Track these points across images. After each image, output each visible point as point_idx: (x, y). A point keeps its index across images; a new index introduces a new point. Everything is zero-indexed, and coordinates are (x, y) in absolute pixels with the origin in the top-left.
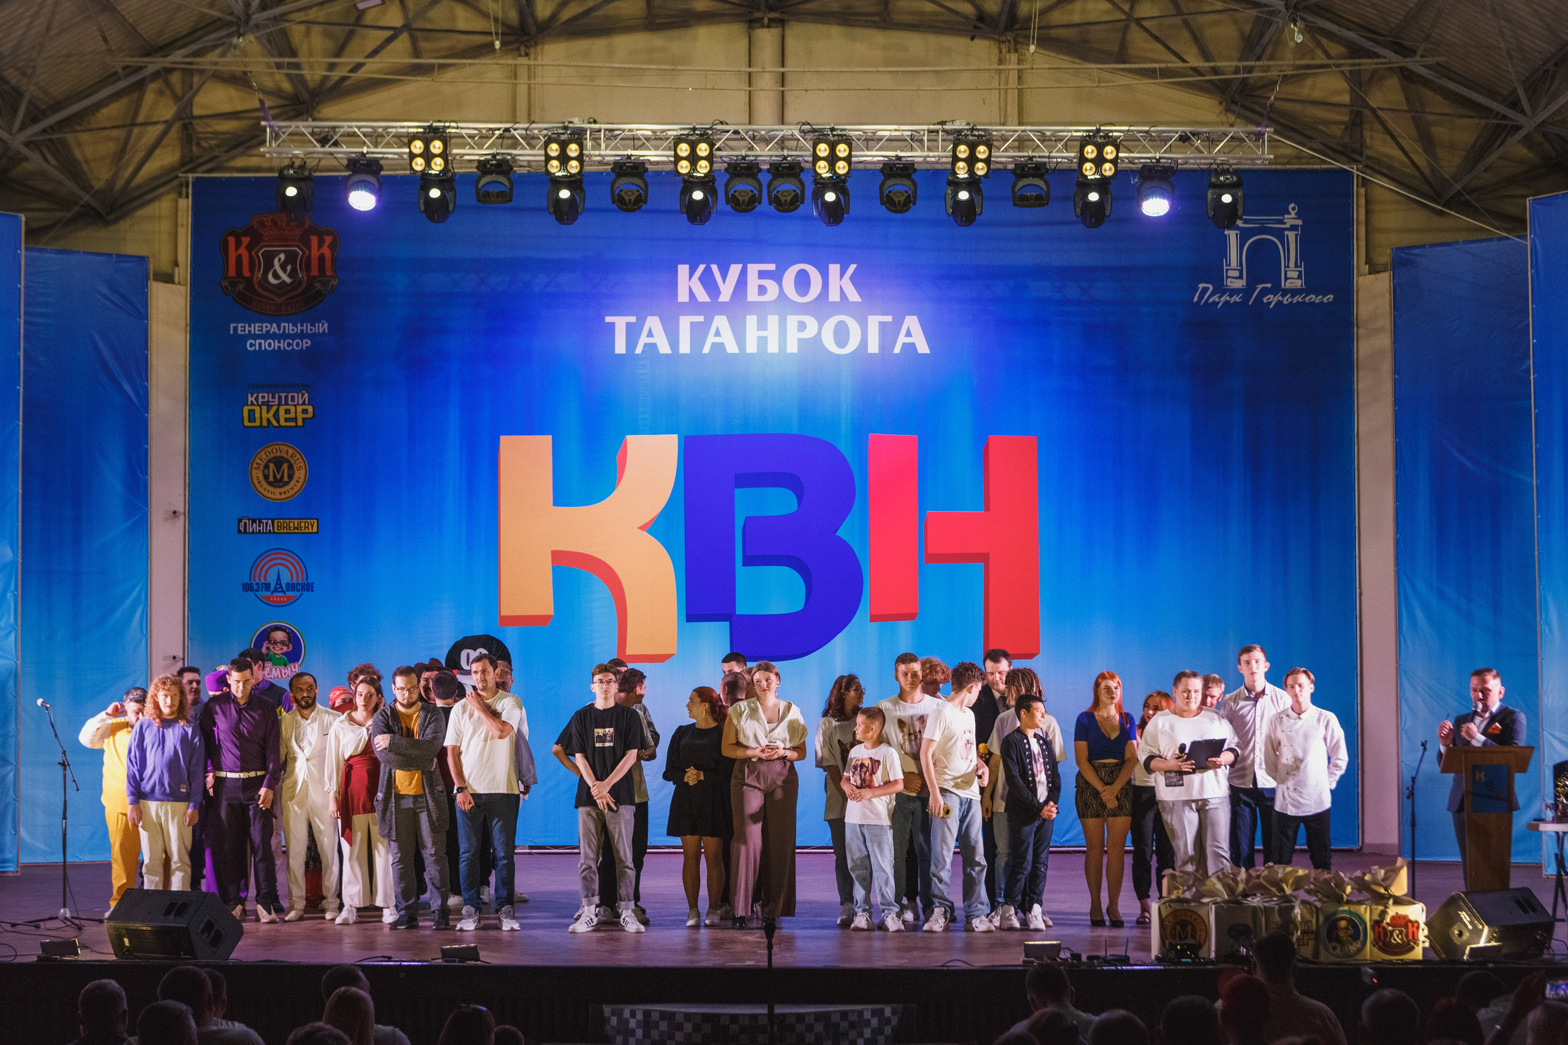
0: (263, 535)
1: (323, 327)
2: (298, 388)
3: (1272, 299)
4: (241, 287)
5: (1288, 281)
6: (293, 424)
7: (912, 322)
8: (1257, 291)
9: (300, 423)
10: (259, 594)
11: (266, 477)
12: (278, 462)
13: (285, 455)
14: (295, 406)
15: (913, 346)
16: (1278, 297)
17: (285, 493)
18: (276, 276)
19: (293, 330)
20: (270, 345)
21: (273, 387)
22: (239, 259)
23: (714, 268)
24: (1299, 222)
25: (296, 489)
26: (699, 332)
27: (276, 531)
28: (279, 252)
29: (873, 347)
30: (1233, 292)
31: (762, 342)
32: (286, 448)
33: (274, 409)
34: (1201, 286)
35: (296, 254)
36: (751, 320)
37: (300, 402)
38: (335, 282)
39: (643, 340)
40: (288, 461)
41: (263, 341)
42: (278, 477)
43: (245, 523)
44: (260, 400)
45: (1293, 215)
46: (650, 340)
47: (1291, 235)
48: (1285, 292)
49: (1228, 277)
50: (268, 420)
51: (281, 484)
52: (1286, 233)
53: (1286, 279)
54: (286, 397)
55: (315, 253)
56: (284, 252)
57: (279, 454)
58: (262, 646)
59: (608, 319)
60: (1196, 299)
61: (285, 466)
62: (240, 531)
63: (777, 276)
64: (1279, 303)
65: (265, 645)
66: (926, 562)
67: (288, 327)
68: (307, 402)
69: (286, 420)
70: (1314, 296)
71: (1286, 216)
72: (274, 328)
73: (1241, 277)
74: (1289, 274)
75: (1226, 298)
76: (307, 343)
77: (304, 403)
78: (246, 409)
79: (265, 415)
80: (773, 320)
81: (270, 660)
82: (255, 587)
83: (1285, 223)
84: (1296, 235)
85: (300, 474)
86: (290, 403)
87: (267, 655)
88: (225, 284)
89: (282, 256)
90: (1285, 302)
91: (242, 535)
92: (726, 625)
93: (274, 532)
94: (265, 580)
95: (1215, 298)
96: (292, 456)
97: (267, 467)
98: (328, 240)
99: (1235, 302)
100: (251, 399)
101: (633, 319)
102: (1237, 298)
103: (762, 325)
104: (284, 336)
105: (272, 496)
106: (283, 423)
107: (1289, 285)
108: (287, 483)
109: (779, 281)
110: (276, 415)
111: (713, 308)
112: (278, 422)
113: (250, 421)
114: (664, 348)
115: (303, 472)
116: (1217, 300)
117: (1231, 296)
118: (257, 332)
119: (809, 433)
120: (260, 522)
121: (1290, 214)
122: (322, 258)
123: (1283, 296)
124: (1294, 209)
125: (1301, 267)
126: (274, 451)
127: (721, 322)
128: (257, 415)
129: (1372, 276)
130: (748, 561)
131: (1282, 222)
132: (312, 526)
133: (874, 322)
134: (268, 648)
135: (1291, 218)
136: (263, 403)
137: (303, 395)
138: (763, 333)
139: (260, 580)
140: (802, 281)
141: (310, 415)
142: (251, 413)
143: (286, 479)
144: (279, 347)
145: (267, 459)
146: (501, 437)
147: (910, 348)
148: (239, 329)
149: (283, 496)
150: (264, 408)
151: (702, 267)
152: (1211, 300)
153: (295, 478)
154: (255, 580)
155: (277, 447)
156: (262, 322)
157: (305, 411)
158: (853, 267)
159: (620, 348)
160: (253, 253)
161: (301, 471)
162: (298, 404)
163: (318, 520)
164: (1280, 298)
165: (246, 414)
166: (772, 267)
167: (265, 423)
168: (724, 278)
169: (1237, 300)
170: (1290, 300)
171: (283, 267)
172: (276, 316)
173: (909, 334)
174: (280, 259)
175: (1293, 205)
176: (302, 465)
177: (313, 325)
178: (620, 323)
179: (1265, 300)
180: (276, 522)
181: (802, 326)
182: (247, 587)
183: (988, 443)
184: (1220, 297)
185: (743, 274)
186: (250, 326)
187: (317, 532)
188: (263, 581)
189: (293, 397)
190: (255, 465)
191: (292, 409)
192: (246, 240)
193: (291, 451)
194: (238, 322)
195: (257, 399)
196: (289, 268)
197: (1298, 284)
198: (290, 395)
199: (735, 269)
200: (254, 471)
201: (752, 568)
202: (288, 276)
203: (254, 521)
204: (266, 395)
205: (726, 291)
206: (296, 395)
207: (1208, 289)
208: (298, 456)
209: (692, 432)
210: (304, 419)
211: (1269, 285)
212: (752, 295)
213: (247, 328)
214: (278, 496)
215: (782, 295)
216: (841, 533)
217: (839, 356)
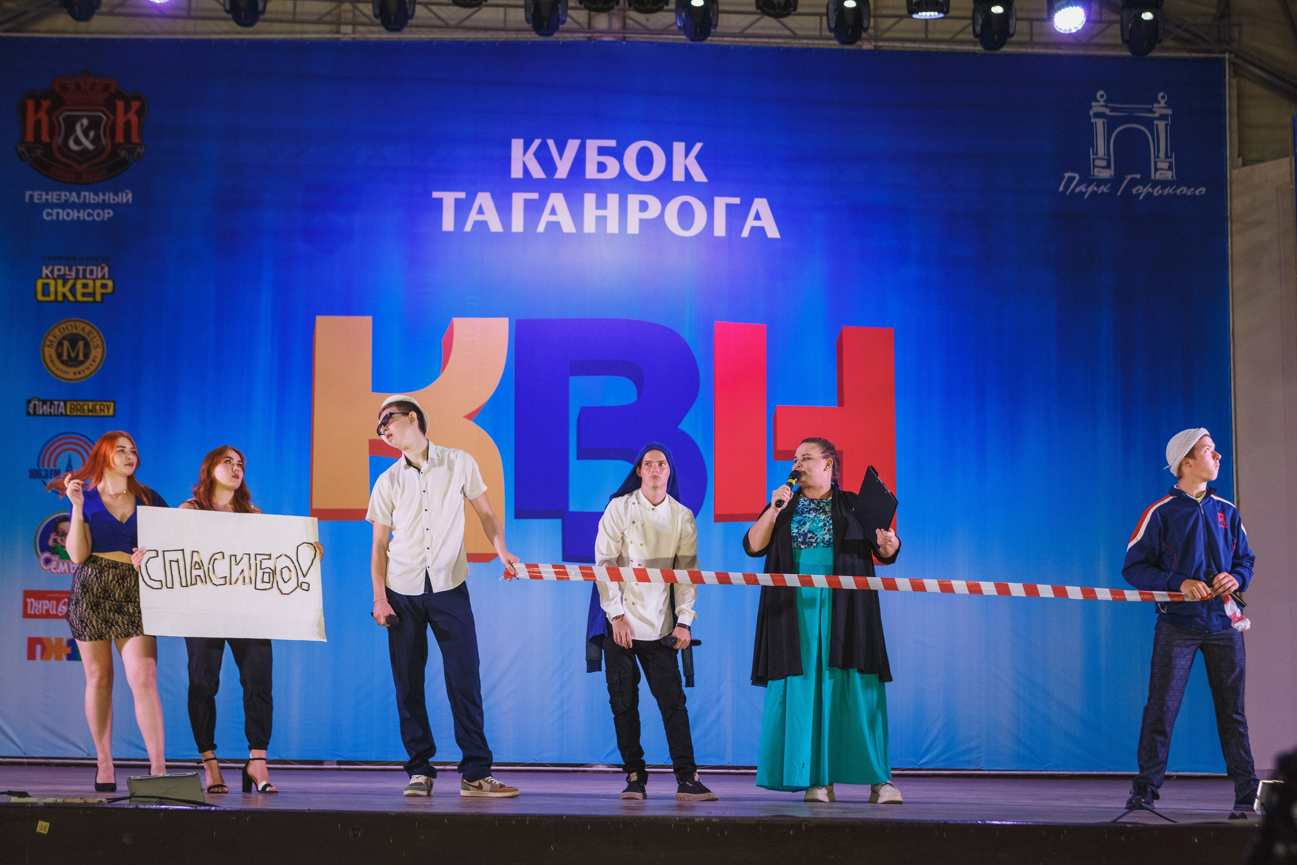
0: (55, 418)
1: (126, 197)
2: (97, 261)
3: (1142, 191)
4: (39, 152)
5: (1158, 173)
6: (91, 299)
7: (761, 205)
8: (1126, 182)
9: (98, 298)
10: (49, 482)
11: (59, 356)
12: (74, 340)
13: (81, 333)
14: (94, 280)
15: (762, 229)
16: (1148, 189)
17: (79, 373)
18: (78, 142)
19: (94, 199)
20: (68, 214)
21: (70, 260)
22: (38, 123)
23: (551, 143)
24: (1169, 112)
25: (92, 369)
26: (533, 210)
27: (68, 413)
28: (81, 117)
29: (720, 229)
30: (1101, 182)
31: (601, 221)
32: (82, 325)
33: (71, 283)
34: (1067, 175)
35: (101, 119)
36: (590, 199)
37: (100, 275)
38: (141, 150)
39: (473, 217)
40: (84, 339)
41: (60, 211)
42: (73, 355)
43: (35, 405)
44: (56, 273)
45: (1163, 103)
46: (480, 218)
47: (1161, 125)
48: (1155, 183)
49: (1095, 166)
50: (64, 295)
51: (76, 363)
52: (1156, 122)
53: (1156, 170)
54: (84, 270)
55: (120, 120)
56: (88, 117)
57: (74, 331)
58: (49, 537)
59: (436, 195)
60: (1061, 188)
61: (81, 344)
62: (28, 414)
63: (618, 153)
64: (1149, 194)
65: (53, 536)
66: (775, 459)
67: (90, 197)
68: (107, 276)
69: (84, 295)
70: (1185, 189)
71: (1155, 105)
72: (73, 197)
73: (1108, 167)
74: (1160, 165)
75: (1092, 188)
76: (108, 214)
77: (103, 278)
78: (40, 283)
79: (60, 289)
80: (613, 199)
81: (57, 553)
82: (43, 473)
83: (1155, 113)
84: (1166, 125)
85: (97, 353)
86: (88, 276)
87: (54, 548)
88: (21, 149)
89: (85, 122)
90: (1155, 194)
91: (30, 418)
92: (557, 524)
93: (66, 415)
94: (55, 465)
95: (1082, 188)
96: (88, 334)
97: (60, 344)
98: (135, 105)
99: (1103, 193)
100: (46, 271)
102: (1104, 189)
103: (601, 204)
104: (84, 206)
105: (66, 376)
106: (79, 298)
107: (1158, 176)
108: (82, 362)
109: (620, 158)
110: (73, 290)
111: (547, 186)
112: (74, 295)
113: (44, 295)
114: (495, 225)
115: (100, 350)
116: (1084, 190)
117: (1098, 186)
118: (55, 201)
119: (651, 319)
120: (52, 403)
121: (1159, 102)
122: (128, 124)
123: (1153, 187)
124: (1163, 98)
125: (1171, 157)
126: (69, 328)
127: (557, 200)
128: (52, 289)
129: (1247, 169)
130: (583, 455)
131: (1151, 111)
132: (108, 409)
133: (720, 203)
134: (55, 541)
135: (1161, 107)
136: (59, 277)
137: (102, 268)
138: (601, 213)
139: (49, 466)
140: (645, 161)
141: (110, 290)
142: (46, 286)
143: (81, 358)
144: (78, 217)
145: (61, 336)
146: (319, 319)
147: (759, 232)
148: (36, 196)
149: (78, 376)
150: (60, 282)
151: (537, 142)
152: (1077, 190)
153: (92, 357)
154: (43, 466)
155: (72, 323)
156: (61, 190)
157: (104, 286)
158: (698, 146)
159: (448, 223)
160: (53, 118)
161: (98, 350)
162: (97, 278)
163: (114, 402)
164: (1150, 190)
165: (39, 288)
166: (612, 143)
167: (60, 298)
168: (561, 154)
169: (1105, 190)
170: (1160, 192)
171: (86, 133)
172: (77, 183)
173: (757, 217)
174: (82, 125)
175: (1161, 94)
176: (99, 343)
177: (116, 194)
178: (449, 199)
179: (1134, 191)
180: (68, 404)
181: (644, 206)
182: (34, 474)
183: (842, 333)
184: (1087, 187)
185: (582, 150)
186: (47, 194)
187: (114, 416)
188: (52, 467)
189: (91, 272)
190: (48, 343)
191: (91, 283)
192: (46, 104)
193: (87, 328)
194: (33, 189)
195: (52, 272)
196: (92, 134)
197: (1169, 175)
198: (88, 269)
199: (573, 145)
200: (47, 350)
201: (587, 462)
202: (92, 142)
203: (44, 402)
204: (62, 268)
205: (563, 169)
206: (95, 268)
207: (1074, 178)
208: (95, 333)
209: (523, 316)
210: (103, 295)
211: (1138, 176)
212: (591, 172)
213: (44, 196)
214: (71, 376)
215: (623, 172)
216: (684, 426)
217: (683, 238)
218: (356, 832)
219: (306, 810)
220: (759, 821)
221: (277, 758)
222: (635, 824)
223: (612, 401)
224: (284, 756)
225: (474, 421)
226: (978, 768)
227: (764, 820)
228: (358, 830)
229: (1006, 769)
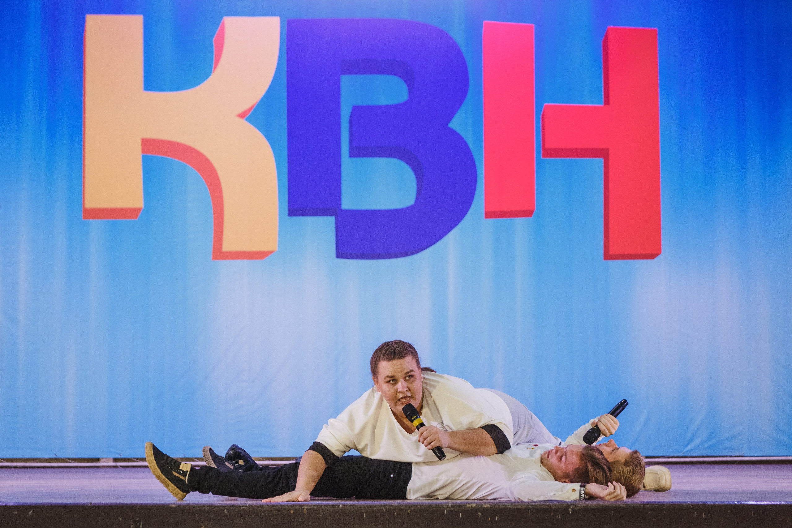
66: (544, 156)
92: (331, 220)
119: (421, 20)
130: (355, 152)
183: (607, 32)
201: (359, 160)
209: (295, 15)
216: (455, 124)
218: (138, 524)
219: (88, 504)
220: (528, 505)
221: (53, 456)
222: (409, 511)
223: (383, 100)
224: (60, 455)
225: (246, 120)
226: (740, 454)
227: (533, 505)
228: (139, 522)
229: (764, 455)
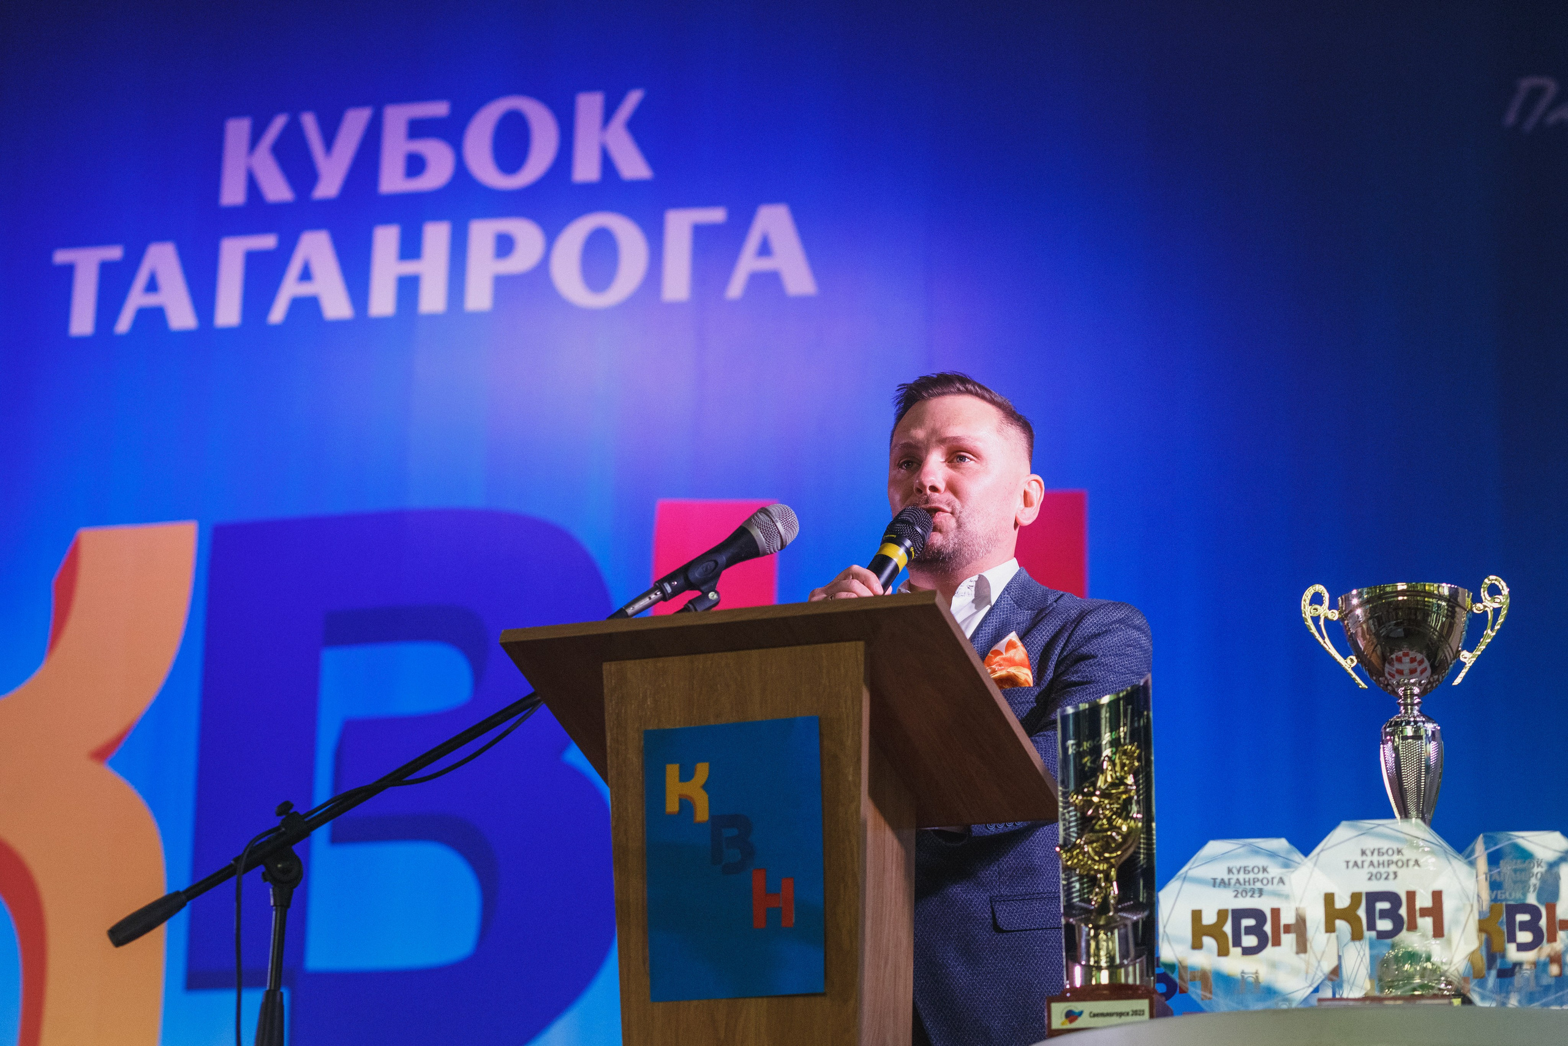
7: (774, 220)
15: (774, 277)
23: (309, 121)
26: (265, 273)
31: (408, 287)
34: (1526, 84)
36: (385, 239)
39: (137, 299)
46: (150, 300)
59: (61, 257)
60: (1511, 118)
63: (452, 130)
80: (436, 235)
101: (114, 253)
103: (411, 248)
109: (456, 142)
111: (296, 217)
114: (181, 316)
127: (315, 247)
130: (343, 833)
133: (680, 225)
138: (409, 268)
140: (511, 141)
147: (767, 283)
151: (279, 123)
152: (1553, 118)
158: (633, 99)
159: (82, 319)
166: (439, 109)
168: (329, 143)
173: (765, 250)
178: (86, 264)
181: (505, 245)
185: (374, 130)
199: (355, 122)
201: (355, 851)
205: (332, 176)
209: (230, 516)
212: (391, 177)
215: (461, 170)
216: (575, 753)
217: (592, 314)
223: (412, 703)
225: (109, 765)
